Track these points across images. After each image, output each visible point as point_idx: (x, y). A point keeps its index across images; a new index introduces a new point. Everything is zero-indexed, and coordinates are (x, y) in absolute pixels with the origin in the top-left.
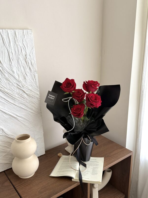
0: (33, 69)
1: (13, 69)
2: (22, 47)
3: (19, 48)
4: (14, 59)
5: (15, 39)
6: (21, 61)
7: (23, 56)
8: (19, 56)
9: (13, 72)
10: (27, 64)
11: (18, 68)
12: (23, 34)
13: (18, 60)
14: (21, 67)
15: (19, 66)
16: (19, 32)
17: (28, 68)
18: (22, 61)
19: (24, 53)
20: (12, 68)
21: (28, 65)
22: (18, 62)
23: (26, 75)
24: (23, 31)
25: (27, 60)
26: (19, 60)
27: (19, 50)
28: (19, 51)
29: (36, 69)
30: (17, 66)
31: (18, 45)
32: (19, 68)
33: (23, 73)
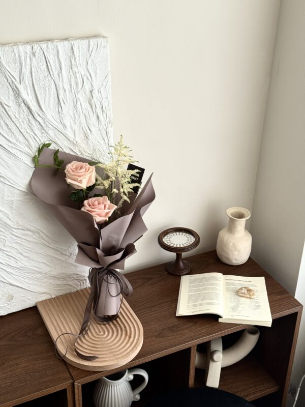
0: (104, 118)
1: (64, 120)
2: (84, 75)
3: (78, 78)
4: (67, 102)
5: (71, 61)
6: (81, 104)
7: (85, 94)
8: (77, 95)
9: (64, 126)
10: (92, 109)
11: (75, 117)
12: (89, 50)
13: (75, 102)
14: (79, 116)
15: (75, 114)
16: (80, 46)
17: (95, 117)
18: (83, 104)
19: (87, 86)
20: (62, 119)
21: (94, 110)
22: (75, 106)
23: (90, 130)
24: (89, 42)
25: (93, 101)
26: (77, 101)
27: (79, 82)
28: (77, 85)
29: (109, 119)
30: (72, 115)
31: (77, 72)
32: (77, 117)
33: (83, 126)
